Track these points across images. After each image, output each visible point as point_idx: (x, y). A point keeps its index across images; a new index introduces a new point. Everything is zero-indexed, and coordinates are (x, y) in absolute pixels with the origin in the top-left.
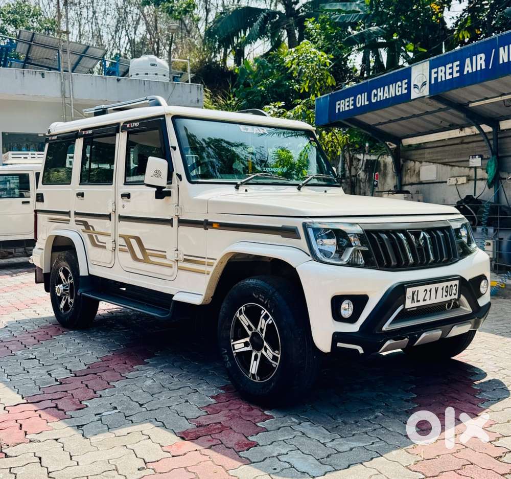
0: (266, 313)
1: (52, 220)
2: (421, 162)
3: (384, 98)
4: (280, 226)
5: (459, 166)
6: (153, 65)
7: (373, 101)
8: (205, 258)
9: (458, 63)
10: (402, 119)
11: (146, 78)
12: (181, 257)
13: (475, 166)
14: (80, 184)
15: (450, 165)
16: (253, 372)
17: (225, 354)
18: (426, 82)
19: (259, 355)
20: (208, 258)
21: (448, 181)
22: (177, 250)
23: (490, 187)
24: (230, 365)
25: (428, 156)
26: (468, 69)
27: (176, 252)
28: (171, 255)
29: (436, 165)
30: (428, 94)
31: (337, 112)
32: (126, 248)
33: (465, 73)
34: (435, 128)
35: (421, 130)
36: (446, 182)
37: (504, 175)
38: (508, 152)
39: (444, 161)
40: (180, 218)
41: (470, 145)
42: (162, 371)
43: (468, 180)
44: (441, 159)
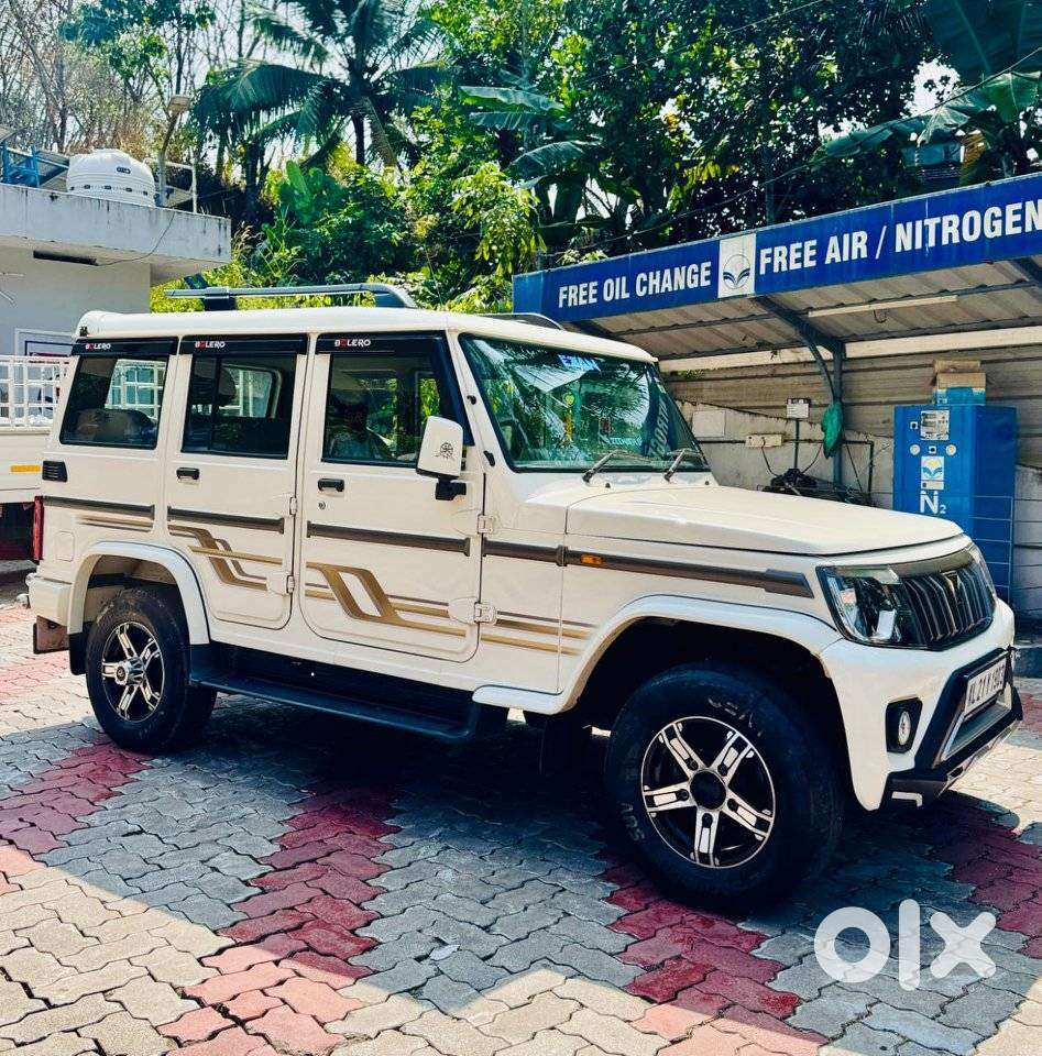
0: (739, 738)
1: (92, 522)
2: (694, 404)
3: (663, 290)
4: (763, 570)
5: (766, 416)
6: (122, 170)
7: (640, 293)
8: (557, 621)
9: (814, 243)
10: (676, 326)
11: (106, 196)
12: (491, 616)
13: (796, 416)
14: (182, 451)
15: (750, 413)
16: (704, 850)
17: (630, 814)
18: (749, 269)
19: (715, 816)
20: (565, 622)
21: (748, 441)
22: (479, 602)
23: (827, 454)
24: (643, 837)
25: (709, 394)
26: (832, 255)
27: (478, 606)
28: (462, 612)
29: (724, 410)
30: (752, 291)
31: (561, 305)
32: (329, 591)
33: (828, 261)
34: (725, 345)
35: (700, 347)
36: (743, 442)
37: (851, 436)
38: (860, 397)
39: (740, 405)
40: (489, 539)
41: (789, 380)
42: (448, 848)
43: (785, 441)
44: (734, 401)
